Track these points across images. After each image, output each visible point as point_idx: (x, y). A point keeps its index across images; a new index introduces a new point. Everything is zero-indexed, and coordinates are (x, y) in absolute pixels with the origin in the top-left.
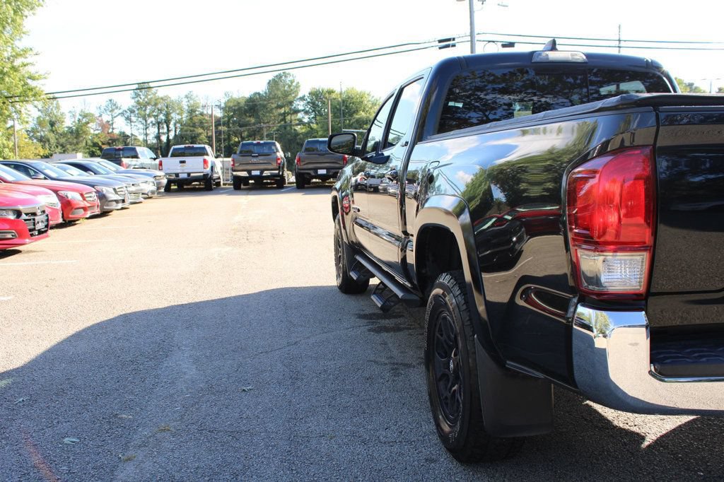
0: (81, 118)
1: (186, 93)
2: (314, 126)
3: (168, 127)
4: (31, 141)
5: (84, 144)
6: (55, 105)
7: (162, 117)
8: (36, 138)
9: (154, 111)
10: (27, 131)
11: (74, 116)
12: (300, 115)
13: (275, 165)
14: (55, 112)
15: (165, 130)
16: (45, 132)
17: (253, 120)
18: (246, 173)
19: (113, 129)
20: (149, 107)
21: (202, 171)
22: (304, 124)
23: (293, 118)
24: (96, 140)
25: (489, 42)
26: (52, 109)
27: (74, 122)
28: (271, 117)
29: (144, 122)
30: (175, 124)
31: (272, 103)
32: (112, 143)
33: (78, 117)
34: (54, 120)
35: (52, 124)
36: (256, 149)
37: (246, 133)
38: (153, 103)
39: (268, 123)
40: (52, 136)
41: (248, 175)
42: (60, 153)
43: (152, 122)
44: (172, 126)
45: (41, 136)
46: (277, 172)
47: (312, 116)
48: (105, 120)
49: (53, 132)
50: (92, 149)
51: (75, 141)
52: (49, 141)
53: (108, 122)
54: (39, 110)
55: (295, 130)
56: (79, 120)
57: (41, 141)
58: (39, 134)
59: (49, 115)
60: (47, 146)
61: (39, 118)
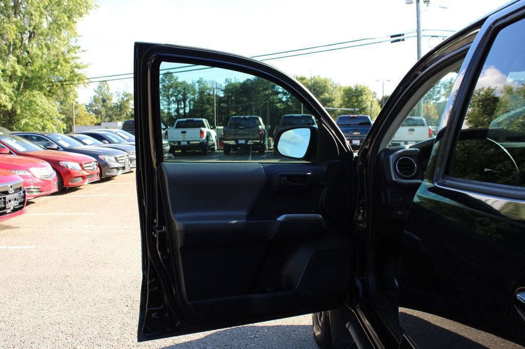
0: (123, 97)
1: (198, 79)
2: (290, 104)
3: (185, 104)
4: (88, 113)
5: (125, 115)
6: (106, 88)
7: (180, 96)
8: (92, 111)
9: (174, 93)
10: (86, 106)
11: (119, 95)
12: (280, 96)
13: (257, 136)
14: (106, 92)
15: (183, 106)
16: (99, 107)
17: (245, 99)
18: (234, 142)
20: (171, 90)
21: (199, 139)
22: (283, 102)
23: (275, 98)
25: (433, 36)
26: (104, 91)
27: (118, 100)
28: (259, 97)
29: (167, 100)
30: (189, 102)
31: (260, 87)
33: (121, 96)
34: (105, 98)
35: (104, 101)
36: (242, 122)
37: (240, 109)
38: (174, 87)
39: (256, 101)
40: (103, 110)
41: (235, 144)
42: (108, 122)
43: (173, 100)
44: (187, 103)
45: (96, 110)
46: (259, 141)
47: (289, 96)
49: (104, 106)
51: (119, 113)
52: (101, 113)
54: (95, 91)
55: (276, 107)
56: (122, 98)
57: (96, 113)
58: (94, 108)
59: (102, 95)
60: (100, 117)
61: (95, 97)
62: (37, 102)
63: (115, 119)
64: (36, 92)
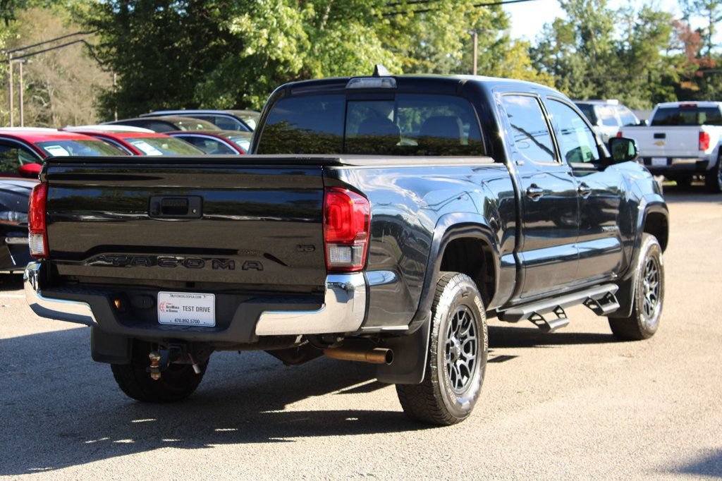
0: (640, 22)
4: (535, 71)
5: (644, 79)
8: (548, 64)
10: (530, 50)
11: (629, 18)
14: (595, 8)
16: (569, 52)
19: (710, 46)
21: (696, 154)
24: (671, 70)
26: (589, 4)
27: (627, 31)
32: (705, 77)
33: (636, 20)
34: (590, 26)
35: (586, 35)
45: (558, 62)
48: (693, 29)
49: (586, 52)
50: (658, 90)
51: (625, 73)
52: (570, 71)
53: (699, 31)
54: (563, 6)
56: (637, 28)
57: (557, 72)
58: (553, 57)
59: (582, 17)
60: (567, 83)
61: (557, 22)
62: (359, 55)
63: (612, 89)
64: (356, 28)
